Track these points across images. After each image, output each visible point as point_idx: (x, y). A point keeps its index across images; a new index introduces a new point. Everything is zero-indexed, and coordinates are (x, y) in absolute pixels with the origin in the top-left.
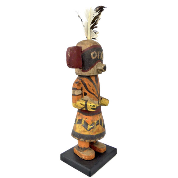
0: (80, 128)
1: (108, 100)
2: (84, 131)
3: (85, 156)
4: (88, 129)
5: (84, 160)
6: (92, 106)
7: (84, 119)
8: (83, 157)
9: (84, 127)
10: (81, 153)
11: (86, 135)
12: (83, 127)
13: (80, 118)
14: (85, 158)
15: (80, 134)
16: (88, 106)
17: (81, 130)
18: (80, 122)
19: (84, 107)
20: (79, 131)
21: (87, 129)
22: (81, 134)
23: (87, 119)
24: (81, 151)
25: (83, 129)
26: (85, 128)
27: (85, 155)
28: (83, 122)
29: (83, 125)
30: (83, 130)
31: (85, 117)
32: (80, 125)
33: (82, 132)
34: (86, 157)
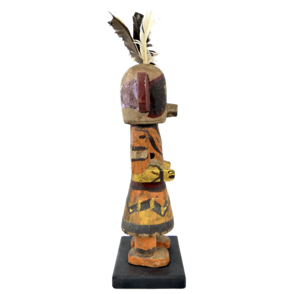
0: (149, 216)
1: (169, 162)
2: (157, 219)
3: (162, 260)
4: (163, 213)
5: (159, 268)
6: (170, 173)
7: (153, 199)
8: (158, 264)
9: (156, 211)
10: (151, 258)
11: (162, 224)
12: (155, 213)
13: (146, 199)
14: (162, 264)
15: (151, 226)
16: (164, 174)
17: (151, 219)
18: (148, 205)
19: (157, 176)
20: (149, 221)
21: (160, 214)
22: (153, 226)
23: (157, 197)
24: (149, 255)
25: (155, 215)
26: (158, 213)
27: (161, 258)
28: (152, 205)
29: (153, 209)
30: (155, 217)
31: (155, 196)
32: (148, 210)
33: (153, 221)
34: (164, 262)
